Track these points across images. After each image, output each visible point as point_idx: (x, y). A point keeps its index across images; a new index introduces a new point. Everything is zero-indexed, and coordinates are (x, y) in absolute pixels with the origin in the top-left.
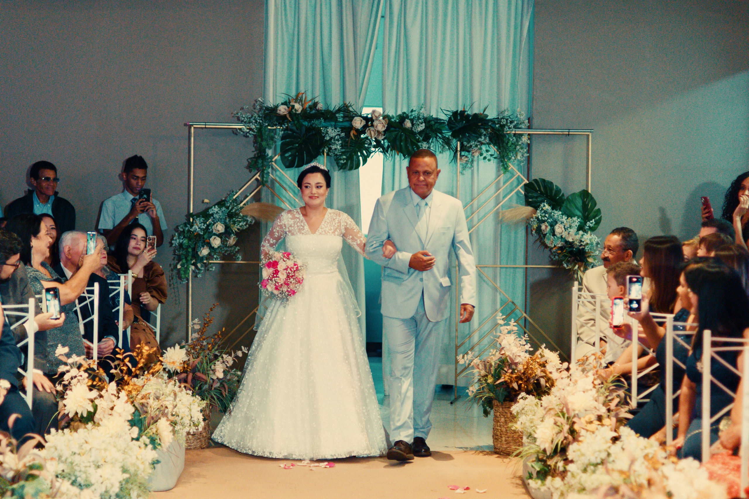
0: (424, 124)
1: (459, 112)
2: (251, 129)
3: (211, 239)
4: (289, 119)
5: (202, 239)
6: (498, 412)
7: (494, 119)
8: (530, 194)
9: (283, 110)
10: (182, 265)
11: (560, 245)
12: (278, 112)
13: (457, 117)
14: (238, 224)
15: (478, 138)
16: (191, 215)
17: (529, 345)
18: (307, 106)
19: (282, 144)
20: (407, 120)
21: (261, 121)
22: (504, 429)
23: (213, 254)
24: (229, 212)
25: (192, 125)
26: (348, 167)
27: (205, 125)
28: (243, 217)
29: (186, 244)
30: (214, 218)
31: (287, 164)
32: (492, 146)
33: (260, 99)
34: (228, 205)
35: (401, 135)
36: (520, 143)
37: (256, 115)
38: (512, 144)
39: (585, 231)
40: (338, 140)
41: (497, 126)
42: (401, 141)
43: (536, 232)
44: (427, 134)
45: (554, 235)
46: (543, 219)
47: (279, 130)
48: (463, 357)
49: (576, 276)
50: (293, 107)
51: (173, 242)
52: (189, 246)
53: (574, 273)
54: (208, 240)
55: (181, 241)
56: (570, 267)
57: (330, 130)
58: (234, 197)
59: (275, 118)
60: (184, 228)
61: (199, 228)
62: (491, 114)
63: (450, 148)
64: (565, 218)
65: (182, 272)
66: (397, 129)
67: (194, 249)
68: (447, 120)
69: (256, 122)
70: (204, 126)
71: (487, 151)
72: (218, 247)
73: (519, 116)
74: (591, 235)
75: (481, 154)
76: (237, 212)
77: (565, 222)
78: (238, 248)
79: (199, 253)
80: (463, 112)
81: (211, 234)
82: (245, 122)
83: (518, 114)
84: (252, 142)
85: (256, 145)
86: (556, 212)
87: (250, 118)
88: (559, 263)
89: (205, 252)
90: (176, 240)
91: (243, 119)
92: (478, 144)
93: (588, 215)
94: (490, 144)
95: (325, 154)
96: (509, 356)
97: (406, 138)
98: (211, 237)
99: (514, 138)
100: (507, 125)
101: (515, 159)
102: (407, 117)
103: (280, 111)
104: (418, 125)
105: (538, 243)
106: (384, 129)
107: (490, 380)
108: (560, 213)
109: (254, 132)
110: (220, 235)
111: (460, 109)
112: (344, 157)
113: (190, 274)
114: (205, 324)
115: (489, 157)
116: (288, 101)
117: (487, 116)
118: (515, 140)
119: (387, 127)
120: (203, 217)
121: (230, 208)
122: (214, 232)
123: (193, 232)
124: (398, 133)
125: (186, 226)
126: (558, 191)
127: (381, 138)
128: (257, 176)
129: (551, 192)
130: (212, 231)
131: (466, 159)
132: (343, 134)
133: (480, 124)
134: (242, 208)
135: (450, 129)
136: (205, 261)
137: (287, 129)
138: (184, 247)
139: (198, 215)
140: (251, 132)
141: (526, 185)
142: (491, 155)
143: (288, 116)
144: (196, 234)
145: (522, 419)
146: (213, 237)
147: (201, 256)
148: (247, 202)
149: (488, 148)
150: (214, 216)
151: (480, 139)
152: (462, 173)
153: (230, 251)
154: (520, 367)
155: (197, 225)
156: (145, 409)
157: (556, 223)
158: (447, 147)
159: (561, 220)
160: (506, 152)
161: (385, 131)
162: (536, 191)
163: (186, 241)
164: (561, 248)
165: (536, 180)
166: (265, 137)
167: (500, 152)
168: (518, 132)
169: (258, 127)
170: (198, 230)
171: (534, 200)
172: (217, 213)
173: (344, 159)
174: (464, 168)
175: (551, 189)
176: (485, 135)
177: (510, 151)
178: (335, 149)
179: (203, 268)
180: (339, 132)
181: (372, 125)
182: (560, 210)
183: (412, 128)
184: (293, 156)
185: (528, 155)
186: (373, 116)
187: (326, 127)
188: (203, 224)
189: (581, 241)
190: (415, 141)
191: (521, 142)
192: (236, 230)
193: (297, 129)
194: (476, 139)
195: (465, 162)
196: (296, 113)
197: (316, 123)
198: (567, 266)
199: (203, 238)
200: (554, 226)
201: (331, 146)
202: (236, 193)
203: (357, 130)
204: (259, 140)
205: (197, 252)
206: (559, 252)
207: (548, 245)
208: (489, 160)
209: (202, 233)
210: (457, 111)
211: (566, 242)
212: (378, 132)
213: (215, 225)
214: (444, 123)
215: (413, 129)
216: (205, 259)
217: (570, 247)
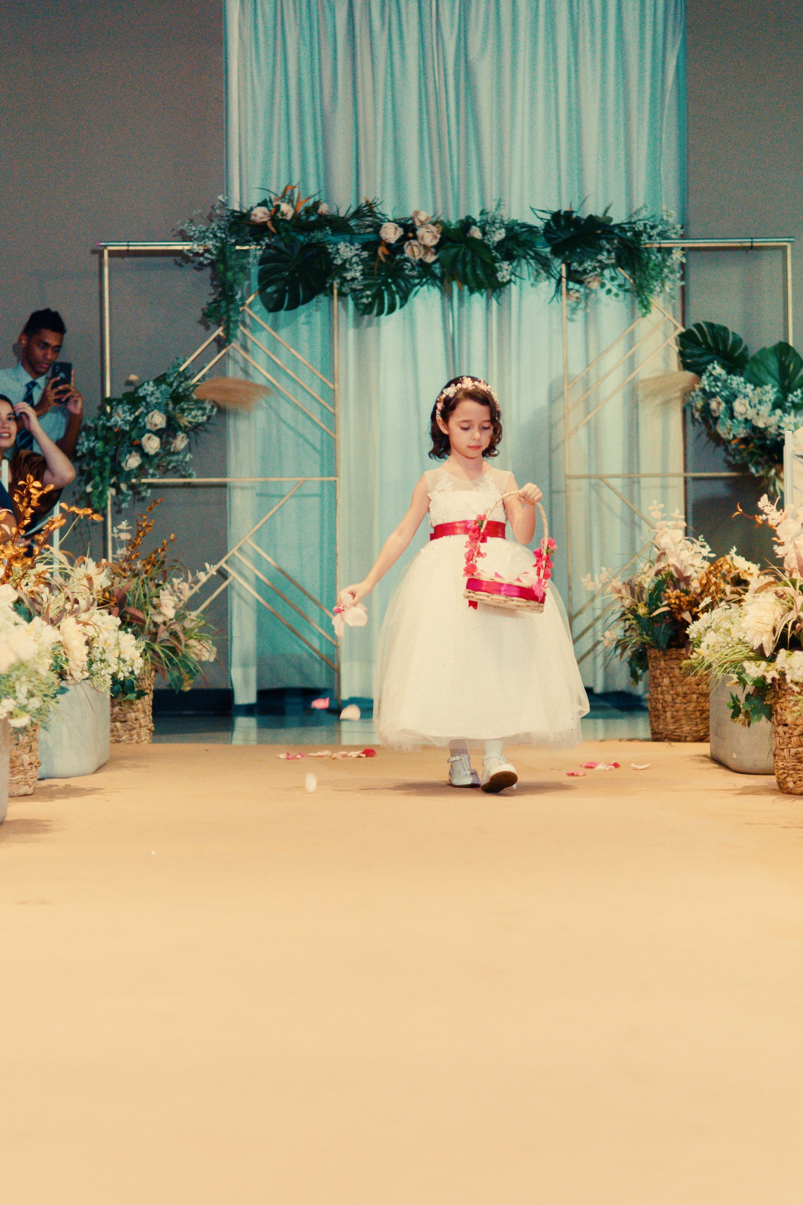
0: (503, 231)
1: (562, 213)
2: (207, 251)
3: (144, 439)
4: (272, 229)
5: (127, 440)
6: (657, 668)
7: (622, 224)
8: (688, 351)
9: (260, 215)
10: (95, 487)
11: (742, 436)
12: (253, 218)
13: (560, 222)
14: (190, 414)
15: (597, 255)
16: (109, 401)
17: (708, 548)
18: (301, 209)
19: (261, 270)
20: (474, 227)
21: (223, 236)
22: (669, 698)
23: (147, 466)
24: (174, 391)
25: (105, 246)
26: (375, 311)
27: (128, 246)
28: (197, 402)
29: (101, 450)
30: (147, 403)
31: (271, 305)
32: (620, 269)
33: (220, 197)
34: (172, 379)
35: (465, 254)
36: (668, 264)
37: (214, 225)
38: (655, 265)
39: (785, 411)
40: (358, 265)
41: (629, 234)
42: (464, 266)
43: (701, 416)
44: (509, 249)
45: (732, 417)
46: (713, 390)
47: (255, 250)
48: (593, 580)
49: (772, 489)
50: (278, 207)
51: (78, 447)
52: (105, 454)
53: (768, 485)
54: (137, 441)
55: (92, 445)
56: (762, 473)
57: (342, 246)
58: (181, 369)
59: (247, 229)
60: (96, 421)
61: (123, 420)
62: (618, 217)
63: (550, 275)
64: (750, 387)
65: (94, 499)
66: (458, 244)
67: (114, 458)
68: (543, 227)
69: (215, 236)
70: (125, 248)
71: (613, 279)
72: (157, 454)
73: (665, 218)
74: (795, 416)
75: (603, 285)
76: (187, 393)
77: (751, 394)
78: (189, 457)
79: (123, 464)
80: (569, 214)
81: (143, 431)
82: (196, 239)
83: (664, 213)
84: (208, 277)
85: (215, 283)
86: (734, 378)
87: (204, 232)
88: (743, 467)
89: (133, 462)
90: (83, 444)
91: (192, 233)
92: (597, 265)
93: (790, 384)
94: (617, 267)
95: (335, 292)
96: (674, 566)
97: (473, 256)
98: (142, 436)
99: (659, 255)
100: (646, 232)
101: (661, 292)
102: (474, 223)
103: (255, 215)
104: (494, 232)
105: (704, 438)
106: (435, 242)
107: (642, 610)
108: (742, 379)
109: (211, 254)
110: (159, 433)
111: (565, 208)
112: (368, 293)
113: (109, 503)
114: (139, 532)
115: (615, 290)
116: (268, 199)
117: (611, 219)
118: (660, 258)
119: (441, 239)
120: (128, 403)
121: (175, 384)
122: (148, 427)
123: (110, 429)
124: (459, 251)
125: (99, 418)
126: (738, 342)
127: (430, 259)
128: (220, 331)
129: (725, 345)
130: (145, 426)
131: (577, 295)
132: (365, 254)
133: (599, 232)
134: (195, 386)
135: (549, 241)
136: (134, 481)
137: (268, 246)
138: (97, 454)
139: (120, 402)
140: (206, 255)
141: (682, 336)
142: (620, 286)
143: (269, 225)
144: (116, 430)
145: (710, 638)
146: (147, 435)
147: (127, 469)
148: (204, 377)
149: (613, 275)
150: (148, 399)
151: (600, 257)
152: (571, 320)
153: (177, 461)
154: (695, 585)
155: (118, 415)
156: (37, 607)
157: (735, 397)
158: (544, 274)
159: (743, 391)
160: (646, 279)
161: (437, 247)
162: (699, 344)
163: (99, 445)
164: (745, 441)
165: (698, 326)
166: (231, 263)
167: (634, 280)
168: (665, 244)
169: (218, 244)
170: (120, 423)
171: (696, 359)
172: (153, 394)
173: (367, 297)
174: (574, 310)
175: (725, 340)
176: (609, 252)
177: (652, 278)
178: (353, 279)
179: (131, 493)
180: (357, 249)
181: (415, 237)
182: (741, 375)
183: (484, 239)
184: (281, 293)
185: (683, 283)
186: (416, 220)
187: (336, 244)
188: (128, 414)
189: (780, 427)
190: (489, 261)
191: (670, 261)
192: (187, 423)
193: (286, 246)
194: (594, 256)
195: (575, 299)
196: (282, 220)
197: (318, 235)
198: (757, 471)
199: (130, 438)
200: (731, 403)
201: (345, 275)
202: (184, 362)
203: (388, 246)
204: (221, 267)
205: (120, 463)
206: (742, 447)
207: (723, 436)
208: (617, 295)
209: (127, 428)
210: (559, 212)
211: (755, 429)
212: (425, 247)
213: (150, 415)
214: (538, 232)
215: (486, 241)
216: (133, 476)
217: (759, 439)
